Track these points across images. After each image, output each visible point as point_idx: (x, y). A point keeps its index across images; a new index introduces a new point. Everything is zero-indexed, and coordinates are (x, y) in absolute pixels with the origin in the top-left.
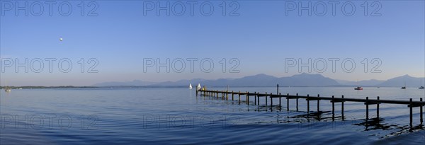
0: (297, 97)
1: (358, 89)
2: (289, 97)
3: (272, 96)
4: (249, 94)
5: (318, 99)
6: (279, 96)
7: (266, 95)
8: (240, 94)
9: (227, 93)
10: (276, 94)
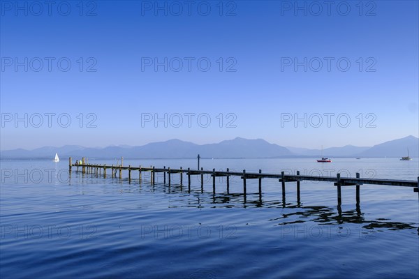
0: (227, 174)
1: (324, 161)
2: (216, 174)
3: (190, 173)
4: (154, 170)
5: (260, 176)
6: (200, 172)
7: (181, 171)
8: (141, 170)
9: (121, 168)
10: (197, 170)
